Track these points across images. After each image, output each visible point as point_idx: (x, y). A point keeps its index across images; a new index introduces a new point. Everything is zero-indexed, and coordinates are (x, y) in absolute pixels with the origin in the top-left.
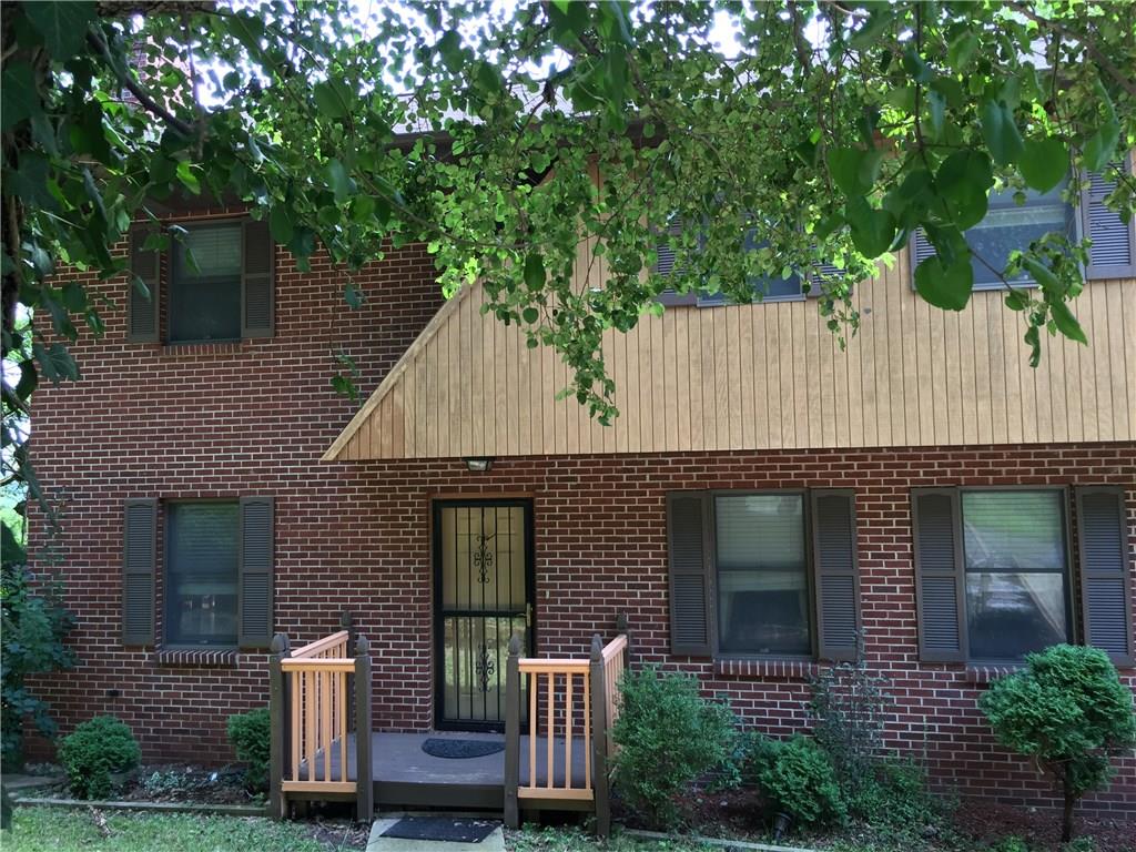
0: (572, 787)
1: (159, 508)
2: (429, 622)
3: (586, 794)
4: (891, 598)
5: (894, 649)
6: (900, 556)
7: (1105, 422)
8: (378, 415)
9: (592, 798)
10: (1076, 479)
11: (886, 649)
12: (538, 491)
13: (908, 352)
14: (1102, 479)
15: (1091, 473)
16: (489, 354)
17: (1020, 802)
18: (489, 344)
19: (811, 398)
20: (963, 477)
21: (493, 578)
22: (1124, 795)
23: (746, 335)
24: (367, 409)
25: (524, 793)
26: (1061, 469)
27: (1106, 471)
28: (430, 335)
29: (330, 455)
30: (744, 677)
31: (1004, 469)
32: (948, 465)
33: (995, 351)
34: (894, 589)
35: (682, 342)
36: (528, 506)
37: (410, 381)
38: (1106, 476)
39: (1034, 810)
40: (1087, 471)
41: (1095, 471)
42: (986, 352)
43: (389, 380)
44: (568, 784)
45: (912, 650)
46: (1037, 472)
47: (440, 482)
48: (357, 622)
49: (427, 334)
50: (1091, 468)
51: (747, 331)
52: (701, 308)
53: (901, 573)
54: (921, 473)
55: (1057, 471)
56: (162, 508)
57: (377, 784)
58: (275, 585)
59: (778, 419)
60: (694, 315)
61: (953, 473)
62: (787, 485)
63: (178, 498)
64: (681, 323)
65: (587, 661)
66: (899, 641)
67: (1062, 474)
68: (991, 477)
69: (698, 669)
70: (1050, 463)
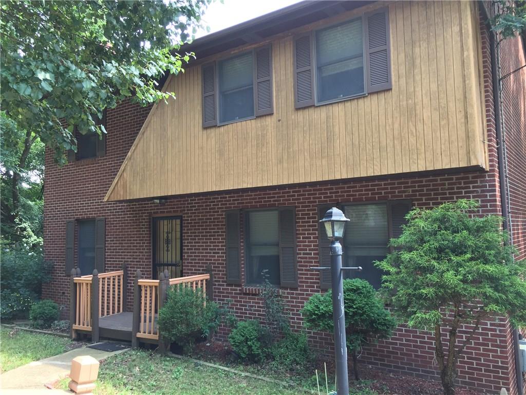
0: (153, 334)
1: (75, 223)
2: (150, 268)
3: (156, 337)
4: (310, 258)
5: (311, 283)
6: (314, 238)
7: (377, 166)
8: (119, 182)
9: (158, 339)
10: (390, 197)
11: (307, 282)
12: (184, 212)
13: (295, 139)
14: (402, 196)
15: (397, 194)
16: (152, 155)
17: (364, 362)
18: (152, 150)
19: (258, 163)
20: (340, 198)
21: (171, 250)
22: (413, 363)
23: (235, 137)
24: (116, 180)
25: (139, 335)
26: (383, 192)
27: (404, 192)
28: (134, 148)
29: (106, 199)
30: (253, 295)
31: (357, 193)
32: (333, 193)
33: (329, 134)
34: (311, 254)
35: (213, 143)
36: (181, 218)
37: (128, 168)
38: (404, 194)
39: (370, 366)
40: (395, 192)
41: (399, 192)
42: (326, 135)
43: (122, 168)
44: (152, 333)
45: (318, 283)
46: (372, 194)
47: (153, 209)
48: (128, 267)
49: (133, 148)
50: (397, 191)
51: (235, 135)
52: (219, 127)
53: (314, 246)
54: (323, 197)
55: (381, 193)
56: (77, 223)
57: (100, 328)
58: (105, 252)
59: (246, 174)
60: (217, 130)
61: (336, 196)
62: (270, 206)
63: (85, 219)
64: (213, 134)
65: (158, 281)
66: (313, 279)
67: (383, 195)
68: (352, 198)
69: (236, 290)
70: (378, 189)
